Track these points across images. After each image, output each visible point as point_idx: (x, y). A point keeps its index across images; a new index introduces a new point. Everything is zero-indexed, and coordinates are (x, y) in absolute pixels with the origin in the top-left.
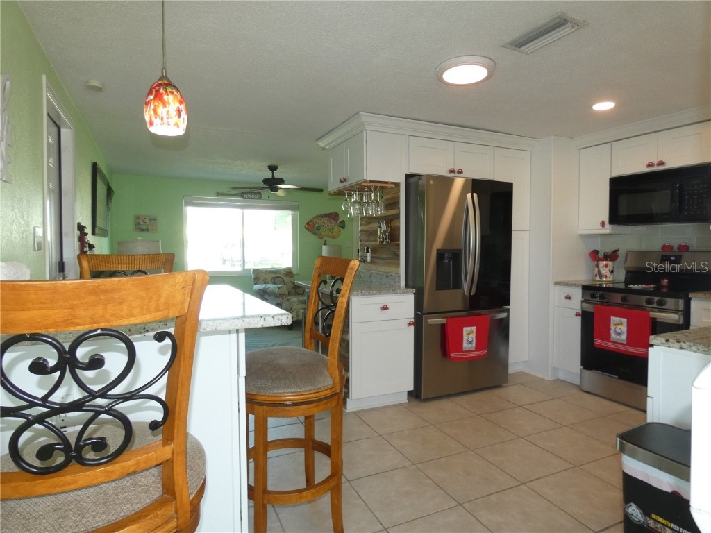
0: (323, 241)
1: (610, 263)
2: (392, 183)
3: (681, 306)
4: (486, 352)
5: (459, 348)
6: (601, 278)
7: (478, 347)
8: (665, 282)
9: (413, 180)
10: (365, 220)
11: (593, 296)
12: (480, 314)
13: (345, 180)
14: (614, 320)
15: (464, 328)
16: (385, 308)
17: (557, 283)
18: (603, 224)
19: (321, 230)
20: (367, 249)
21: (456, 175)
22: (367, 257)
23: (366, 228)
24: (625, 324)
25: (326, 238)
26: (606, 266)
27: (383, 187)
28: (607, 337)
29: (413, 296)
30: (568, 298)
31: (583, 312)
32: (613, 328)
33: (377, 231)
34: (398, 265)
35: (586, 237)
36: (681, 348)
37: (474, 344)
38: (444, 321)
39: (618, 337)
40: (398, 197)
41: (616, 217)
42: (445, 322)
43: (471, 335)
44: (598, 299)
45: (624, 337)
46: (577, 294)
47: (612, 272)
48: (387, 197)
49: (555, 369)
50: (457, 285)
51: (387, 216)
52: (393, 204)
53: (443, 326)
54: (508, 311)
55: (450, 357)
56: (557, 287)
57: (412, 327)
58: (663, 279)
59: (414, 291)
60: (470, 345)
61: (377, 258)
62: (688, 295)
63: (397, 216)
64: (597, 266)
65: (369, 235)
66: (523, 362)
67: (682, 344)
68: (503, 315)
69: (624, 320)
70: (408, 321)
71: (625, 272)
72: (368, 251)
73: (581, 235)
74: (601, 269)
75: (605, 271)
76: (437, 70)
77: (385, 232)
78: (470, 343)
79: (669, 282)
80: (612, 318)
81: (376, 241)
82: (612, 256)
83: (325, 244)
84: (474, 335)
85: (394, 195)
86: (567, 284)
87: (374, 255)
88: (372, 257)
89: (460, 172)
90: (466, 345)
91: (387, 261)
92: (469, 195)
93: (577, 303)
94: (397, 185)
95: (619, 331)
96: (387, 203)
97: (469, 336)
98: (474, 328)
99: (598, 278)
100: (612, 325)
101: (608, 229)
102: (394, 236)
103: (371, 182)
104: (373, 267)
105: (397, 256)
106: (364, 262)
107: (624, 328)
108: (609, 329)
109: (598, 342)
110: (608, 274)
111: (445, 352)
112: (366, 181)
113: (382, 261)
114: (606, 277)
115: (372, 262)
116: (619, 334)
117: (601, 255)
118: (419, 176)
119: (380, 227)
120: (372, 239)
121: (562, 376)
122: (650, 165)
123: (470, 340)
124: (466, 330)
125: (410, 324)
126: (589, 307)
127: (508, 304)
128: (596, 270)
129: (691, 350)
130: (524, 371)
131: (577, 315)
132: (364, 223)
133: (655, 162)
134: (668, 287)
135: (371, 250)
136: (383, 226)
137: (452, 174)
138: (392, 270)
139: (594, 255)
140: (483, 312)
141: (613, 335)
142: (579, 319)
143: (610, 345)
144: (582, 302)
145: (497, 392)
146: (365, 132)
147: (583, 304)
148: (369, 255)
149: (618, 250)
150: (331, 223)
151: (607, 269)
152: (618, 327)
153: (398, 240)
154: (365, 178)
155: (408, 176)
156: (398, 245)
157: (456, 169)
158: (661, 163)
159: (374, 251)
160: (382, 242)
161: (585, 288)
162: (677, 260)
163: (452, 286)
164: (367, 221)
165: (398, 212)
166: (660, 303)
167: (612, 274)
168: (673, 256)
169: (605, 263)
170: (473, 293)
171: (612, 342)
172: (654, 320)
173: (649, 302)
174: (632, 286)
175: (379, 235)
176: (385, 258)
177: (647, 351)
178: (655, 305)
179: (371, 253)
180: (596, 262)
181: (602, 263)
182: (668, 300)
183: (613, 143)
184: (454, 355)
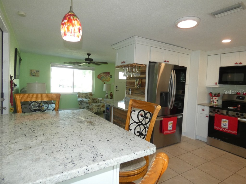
0: (104, 82)
1: (217, 98)
2: (144, 65)
4: (175, 130)
5: (167, 130)
6: (214, 103)
7: (173, 129)
8: (239, 106)
9: (151, 64)
11: (214, 111)
12: (174, 117)
13: (124, 62)
14: (223, 120)
15: (169, 122)
17: (199, 104)
18: (216, 84)
19: (103, 78)
22: (129, 92)
23: (129, 81)
25: (105, 81)
26: (216, 99)
27: (140, 66)
28: (220, 125)
30: (203, 110)
31: (210, 116)
32: (222, 123)
33: (135, 83)
34: (144, 97)
35: (208, 88)
37: (172, 128)
38: (162, 119)
39: (224, 126)
40: (145, 71)
41: (221, 81)
43: (171, 125)
44: (216, 112)
45: (227, 126)
46: (207, 110)
48: (142, 70)
49: (196, 136)
50: (166, 106)
51: (140, 77)
52: (143, 73)
53: (161, 121)
54: (182, 115)
55: (164, 133)
56: (199, 106)
58: (239, 105)
60: (170, 128)
61: (134, 93)
63: (145, 78)
64: (212, 98)
66: (184, 132)
69: (227, 120)
71: (222, 101)
72: (130, 90)
73: (207, 87)
75: (215, 101)
76: (176, 22)
77: (139, 83)
78: (171, 127)
79: (241, 106)
80: (222, 119)
81: (135, 86)
82: (218, 95)
83: (105, 84)
84: (172, 125)
85: (144, 69)
86: (203, 105)
87: (132, 92)
88: (131, 92)
92: (172, 71)
93: (207, 112)
94: (146, 65)
95: (225, 124)
96: (141, 72)
97: (170, 124)
98: (172, 122)
99: (212, 103)
101: (218, 85)
102: (143, 85)
103: (137, 64)
104: (132, 96)
105: (144, 93)
106: (128, 94)
107: (227, 123)
108: (221, 123)
109: (216, 127)
110: (216, 102)
111: (161, 131)
112: (135, 64)
114: (215, 102)
115: (131, 94)
116: (225, 125)
117: (213, 95)
118: (155, 63)
119: (136, 81)
120: (132, 85)
121: (198, 138)
122: (236, 64)
124: (170, 122)
126: (212, 114)
127: (183, 112)
128: (212, 100)
131: (207, 117)
132: (128, 79)
133: (238, 63)
134: (240, 108)
136: (138, 81)
137: (165, 62)
139: (211, 94)
140: (175, 115)
141: (222, 126)
142: (207, 119)
143: (221, 129)
144: (210, 112)
145: (178, 145)
146: (135, 44)
148: (130, 92)
149: (220, 93)
150: (107, 76)
151: (216, 100)
152: (225, 123)
153: (145, 87)
154: (134, 62)
155: (150, 62)
156: (145, 89)
157: (167, 61)
158: (241, 63)
159: (133, 90)
160: (137, 87)
161: (211, 107)
162: (243, 98)
163: (164, 106)
164: (130, 78)
165: (145, 76)
166: (242, 115)
167: (217, 102)
168: (241, 97)
169: (215, 97)
170: (172, 108)
171: (222, 128)
172: (239, 121)
173: (237, 114)
174: (229, 107)
175: (136, 84)
176: (138, 94)
177: (236, 132)
178: (240, 116)
179: (131, 91)
180: (212, 97)
181: (214, 98)
182: (244, 114)
183: (222, 54)
184: (165, 132)
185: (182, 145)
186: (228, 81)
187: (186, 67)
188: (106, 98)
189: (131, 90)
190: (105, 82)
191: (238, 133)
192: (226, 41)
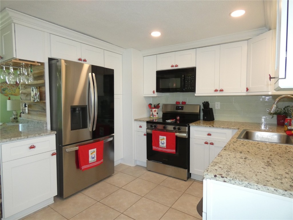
0: (8, 97)
1: (157, 110)
2: (38, 62)
3: (187, 131)
4: (102, 161)
5: (87, 162)
6: (153, 116)
7: (98, 160)
8: (178, 118)
9: (53, 62)
10: (23, 86)
11: (151, 126)
12: (99, 141)
13: (2, 58)
14: (161, 137)
15: (89, 150)
16: (32, 147)
17: (135, 120)
18: (154, 92)
19: (6, 91)
20: (25, 105)
21: (82, 62)
22: (25, 110)
23: (24, 91)
24: (165, 139)
26: (155, 111)
27: (31, 65)
28: (158, 145)
29: (55, 136)
30: (141, 127)
31: (147, 133)
32: (160, 141)
33: (31, 93)
34: (45, 116)
35: (146, 97)
36: (225, 181)
37: (95, 158)
38: (77, 148)
39: (162, 145)
40: (44, 73)
41: (159, 89)
42: (78, 149)
43: (93, 154)
44: (154, 128)
45: (165, 145)
46: (144, 125)
47: (157, 113)
48: (36, 72)
49: (136, 161)
50: (85, 126)
51: (37, 84)
52: (41, 76)
53: (77, 152)
54: (113, 136)
55: (81, 169)
56: (136, 122)
57: (55, 156)
59: (56, 132)
60: (93, 159)
61: (32, 111)
62: (189, 125)
63: (44, 85)
64: (152, 111)
65: (27, 96)
66: (121, 159)
67: (225, 178)
68: (111, 139)
69: (165, 137)
70: (52, 153)
71: (162, 113)
72: (25, 106)
74: (153, 112)
75: (155, 113)
77: (36, 94)
78: (93, 158)
79: (180, 118)
81: (30, 100)
82: (157, 107)
83: (9, 99)
84: (95, 153)
85: (41, 71)
86: (140, 120)
87: (29, 109)
88: (28, 110)
89: (85, 61)
90: (91, 160)
91: (38, 113)
92: (90, 74)
93: (144, 129)
94: (42, 64)
95: (163, 142)
96: (35, 76)
97: (92, 154)
98: (95, 150)
99: (152, 117)
100: (160, 140)
101: (156, 94)
102: (42, 97)
103: (20, 60)
104: (30, 116)
105: (44, 110)
106: (24, 113)
107: (165, 141)
108: (159, 141)
109: (154, 148)
110: (156, 115)
111: (78, 165)
112: (16, 59)
113: (35, 113)
114: (155, 116)
115: (29, 113)
116: (163, 144)
117: (153, 106)
118: (57, 60)
119: (33, 91)
120: (28, 99)
121: (138, 163)
122: (172, 66)
123: (93, 157)
124: (90, 151)
125: (53, 154)
126: (150, 131)
127: (114, 133)
128: (151, 113)
129: (231, 183)
130: (122, 163)
131: (145, 135)
132: (22, 88)
133: (174, 65)
134: (179, 120)
135: (28, 106)
136: (34, 90)
137: (80, 62)
138: (42, 118)
139: (150, 105)
140: (101, 139)
141: (160, 144)
142: (145, 137)
143: (159, 149)
144: (147, 129)
146: (13, 24)
147: (147, 130)
148: (27, 108)
149: (159, 104)
150: (13, 87)
151: (155, 112)
152: (163, 140)
153: (45, 99)
154: (15, 56)
155: (50, 60)
156: (45, 103)
157: (83, 59)
158: (177, 66)
159: (30, 106)
160: (35, 100)
161: (148, 122)
162: (182, 108)
163: (81, 127)
164: (25, 87)
165: (44, 82)
166: (179, 129)
167: (157, 115)
168: (180, 106)
169: (155, 109)
170: (94, 129)
171: (160, 147)
172: (177, 137)
173: (174, 128)
174: (167, 121)
175: (32, 95)
176: (37, 111)
177: (174, 151)
178: (177, 130)
179: (28, 107)
180: (151, 109)
181: (154, 110)
182: (181, 127)
183: (157, 55)
184: (83, 167)
185: (116, 179)
186: (170, 88)
187: (113, 70)
189: (27, 105)
190: (10, 97)
191: (176, 151)
192: (156, 34)
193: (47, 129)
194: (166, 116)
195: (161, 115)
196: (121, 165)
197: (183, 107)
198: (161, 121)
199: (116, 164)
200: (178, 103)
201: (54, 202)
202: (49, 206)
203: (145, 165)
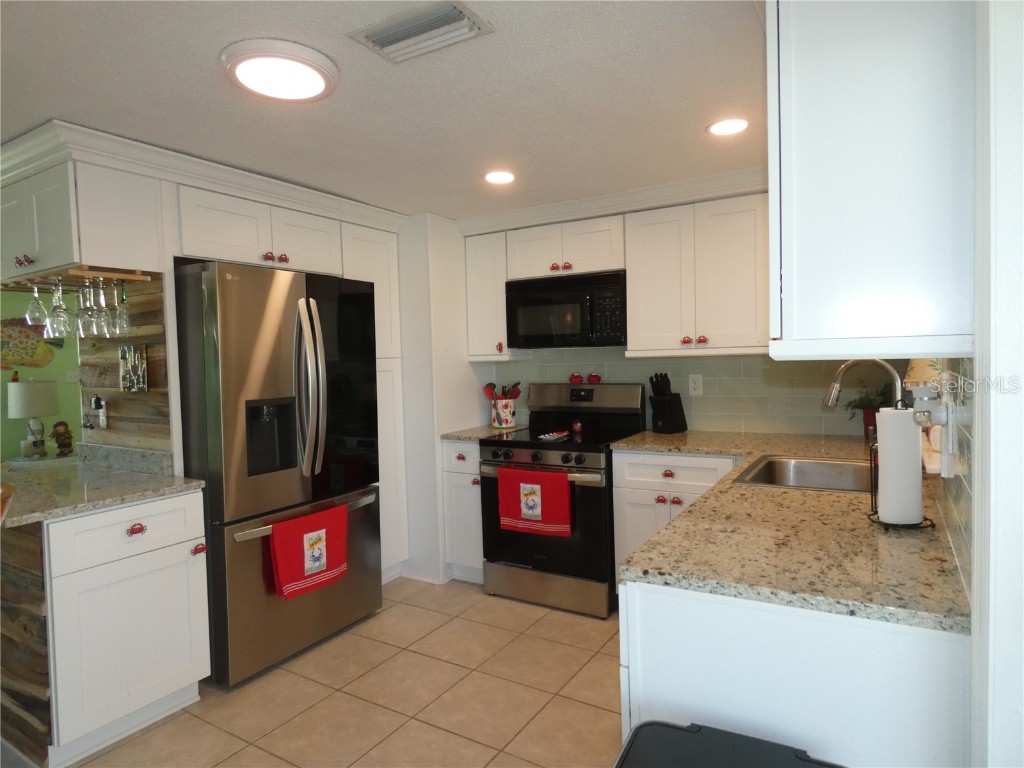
0: (10, 374)
1: (510, 402)
2: (144, 273)
3: (603, 464)
4: (344, 567)
5: (298, 572)
6: (501, 424)
7: (331, 565)
8: (578, 426)
9: (190, 269)
10: (90, 343)
11: (495, 455)
12: (332, 506)
13: (30, 262)
14: (525, 488)
15: (306, 536)
16: (136, 530)
17: (445, 437)
18: (500, 348)
19: (5, 351)
20: (98, 401)
21: (277, 264)
22: (97, 416)
23: (93, 359)
24: (539, 493)
25: (16, 368)
26: (506, 406)
27: (123, 281)
28: (516, 512)
29: (202, 493)
30: (461, 458)
31: (482, 478)
32: (523, 499)
33: (116, 367)
34: (168, 433)
35: (475, 365)
36: (666, 584)
37: (324, 560)
38: (267, 529)
39: (531, 512)
40: (161, 302)
41: (517, 338)
42: (270, 532)
43: (318, 546)
44: (502, 459)
45: (538, 511)
46: (473, 452)
47: (514, 414)
48: (136, 299)
49: (449, 566)
50: (289, 461)
51: (138, 338)
52: (151, 313)
53: (266, 541)
54: (376, 490)
55: (281, 593)
56: (446, 444)
57: (203, 556)
58: (576, 423)
59: (203, 483)
60: (317, 564)
61: (120, 419)
62: (608, 446)
63: (161, 339)
64: (495, 406)
65: (101, 373)
66: (404, 562)
67: (667, 577)
68: (370, 499)
69: (537, 488)
70: (192, 545)
71: (529, 413)
72: (99, 406)
73: (473, 364)
74: (501, 412)
75: (505, 414)
76: (224, 58)
77: (135, 368)
78: (318, 559)
79: (582, 426)
80: (522, 485)
81: (117, 385)
82: (511, 392)
83: (15, 380)
84: (323, 545)
85: (152, 297)
86: (457, 438)
87: (112, 414)
88: (108, 417)
89: (283, 259)
90: (309, 565)
91: (142, 425)
92: (302, 302)
93: (473, 465)
94: (157, 277)
95: (531, 504)
96: (136, 311)
97: (315, 547)
98: (322, 533)
99: (496, 424)
100: (522, 495)
101: (507, 355)
102: (155, 376)
103: (92, 268)
104: (113, 437)
105: (165, 416)
106: (92, 427)
107: (537, 499)
108: (520, 502)
109: (505, 521)
110: (509, 418)
111: (272, 584)
112: (80, 267)
113: (133, 426)
114: (507, 421)
115: (109, 427)
116: (531, 508)
117: (498, 391)
118: (203, 263)
119: (124, 357)
120: (107, 382)
121: (457, 575)
122: (555, 268)
123: (317, 555)
124: (308, 538)
125: (196, 551)
126: (489, 470)
127: (377, 480)
128: (494, 412)
129: (681, 587)
130: (404, 575)
131: (475, 482)
132: (87, 348)
133: (561, 264)
134: (583, 432)
135: (106, 403)
136: (130, 356)
137: (269, 263)
138: (156, 443)
139: (490, 389)
140: (337, 499)
141: (524, 510)
142: (477, 489)
143: (521, 525)
144: (481, 463)
146: (70, 165)
147: (483, 467)
148: (102, 412)
149: (519, 384)
150: (28, 337)
151: (507, 411)
152: (531, 498)
153: (165, 383)
154: (76, 259)
155: (180, 262)
156: (166, 395)
157: (277, 254)
158: (567, 267)
159: (112, 405)
160: (130, 388)
161: (483, 443)
162: (589, 396)
163: (278, 464)
164: (94, 345)
165: (161, 330)
166: (579, 460)
167: (513, 418)
168: (584, 390)
169: (504, 402)
170: (318, 471)
171: (523, 519)
172: (572, 484)
173: (566, 459)
174: (542, 436)
175: (121, 373)
176: (138, 420)
177: (566, 528)
178: (573, 463)
179: (108, 409)
180: (493, 402)
181: (501, 403)
182: (587, 455)
183: (508, 233)
184: (288, 588)
185: (389, 623)
186: (554, 333)
187: (371, 285)
188: (28, 456)
189: (103, 403)
190: (16, 373)
191: (573, 528)
192: (500, 178)
193: (173, 475)
194: (541, 420)
195: (524, 418)
196: (402, 582)
197: (592, 391)
198: (525, 437)
199: (386, 578)
200: (575, 379)
201: (199, 698)
202: (185, 710)
203: (479, 579)
